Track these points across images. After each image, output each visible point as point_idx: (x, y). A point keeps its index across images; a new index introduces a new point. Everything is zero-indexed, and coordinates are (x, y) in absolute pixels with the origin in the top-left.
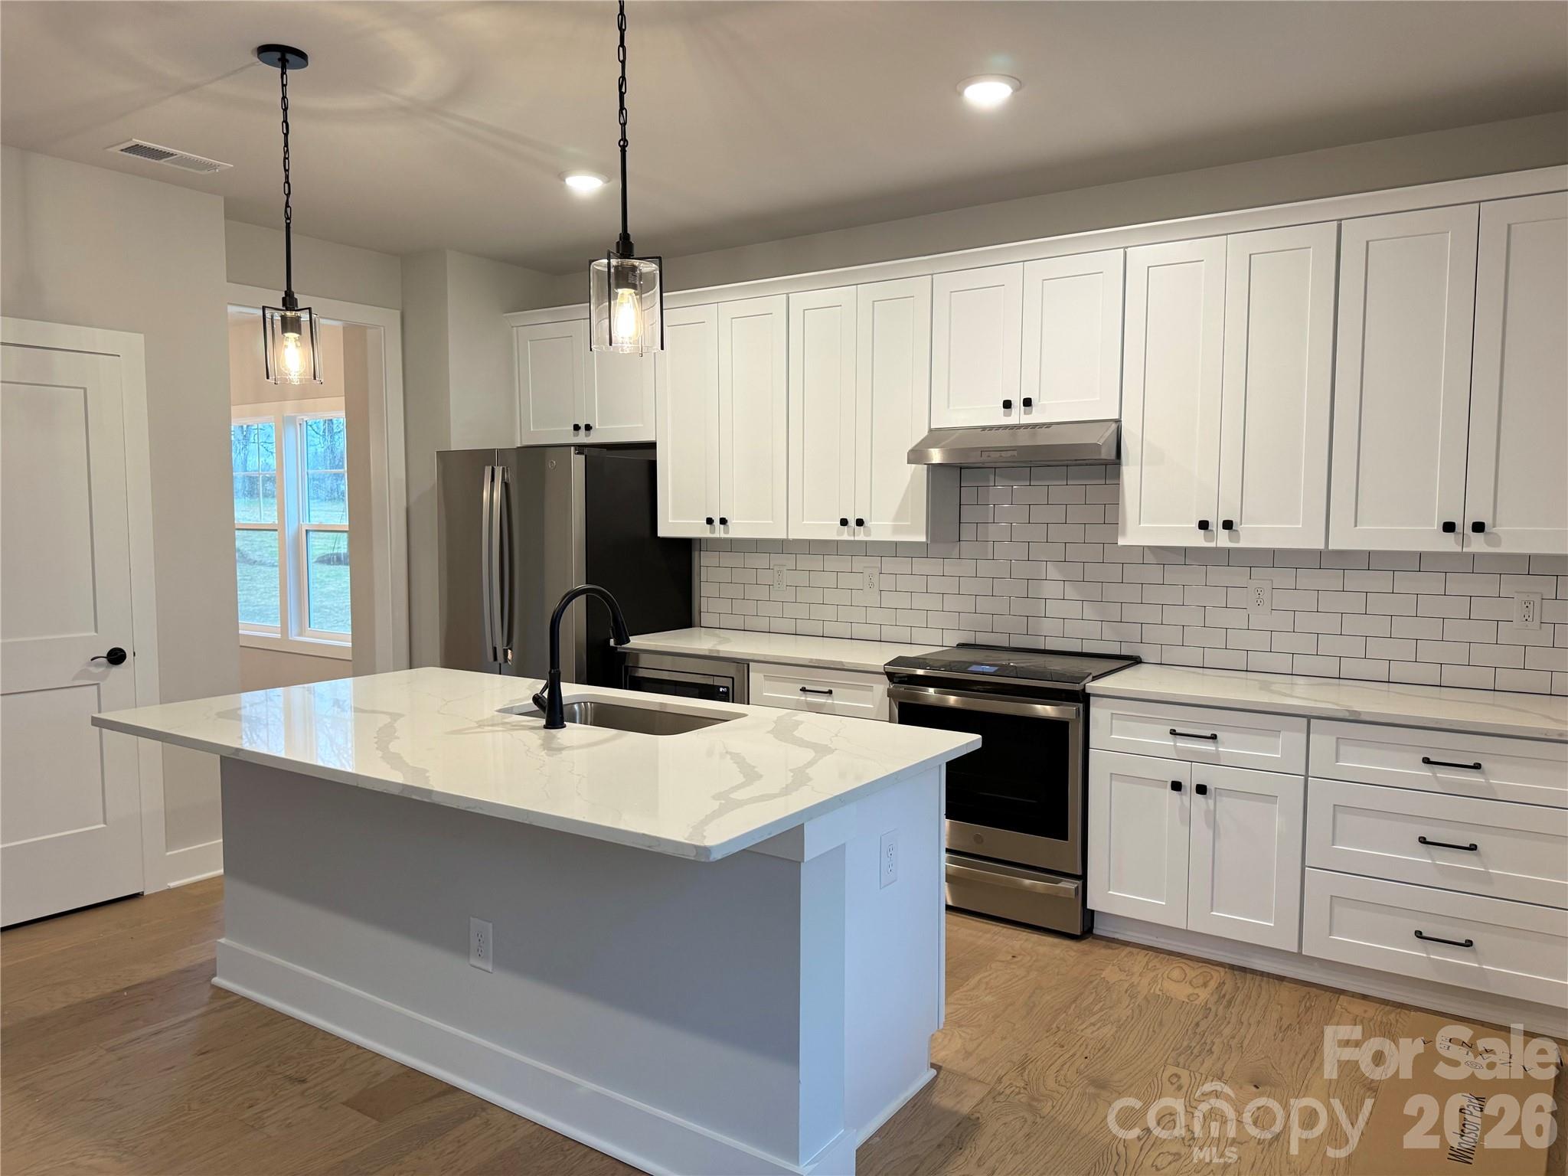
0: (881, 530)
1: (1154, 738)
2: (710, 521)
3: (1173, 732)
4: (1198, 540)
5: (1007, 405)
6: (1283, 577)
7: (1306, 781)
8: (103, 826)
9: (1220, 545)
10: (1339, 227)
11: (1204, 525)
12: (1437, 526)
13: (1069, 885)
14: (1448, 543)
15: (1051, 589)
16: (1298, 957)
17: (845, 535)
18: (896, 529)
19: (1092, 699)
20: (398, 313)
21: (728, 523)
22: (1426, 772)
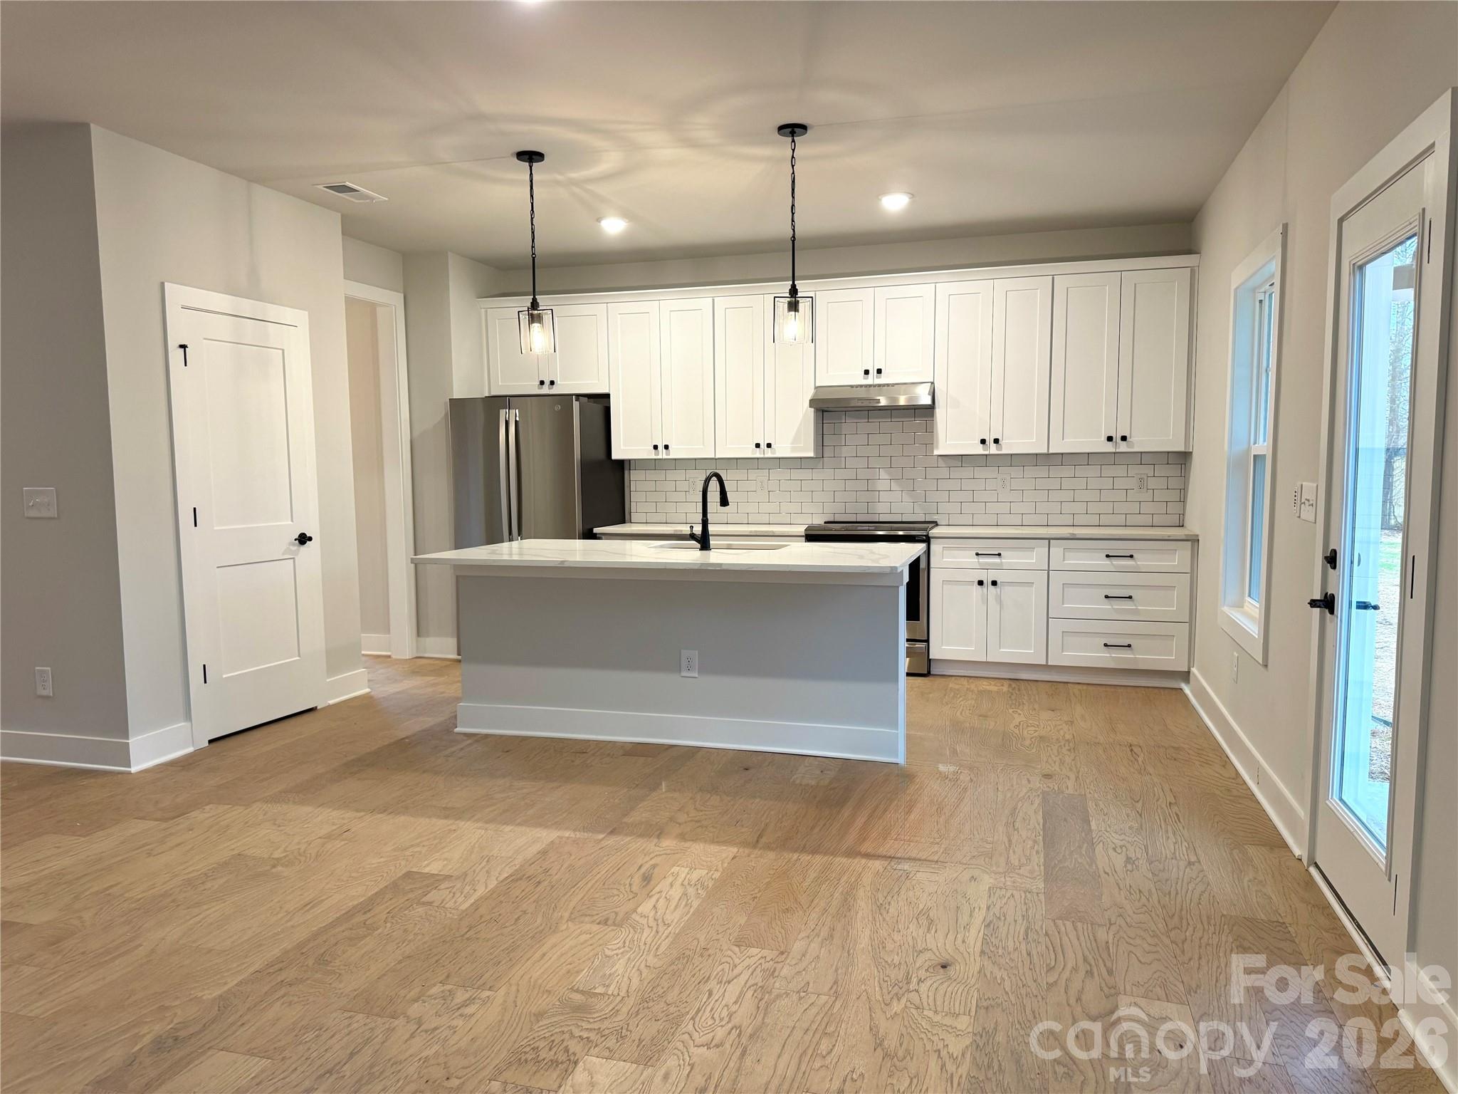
0: (781, 450)
1: (967, 558)
2: (656, 447)
3: (977, 554)
4: (980, 450)
5: (867, 372)
6: (1015, 471)
7: (1048, 573)
8: (298, 658)
9: (991, 452)
10: (1053, 279)
11: (983, 442)
12: (1104, 438)
13: (923, 645)
14: (1109, 447)
15: (882, 485)
16: (1047, 667)
17: (758, 454)
18: (794, 449)
19: (932, 540)
20: (402, 295)
21: (670, 448)
22: (1107, 561)
